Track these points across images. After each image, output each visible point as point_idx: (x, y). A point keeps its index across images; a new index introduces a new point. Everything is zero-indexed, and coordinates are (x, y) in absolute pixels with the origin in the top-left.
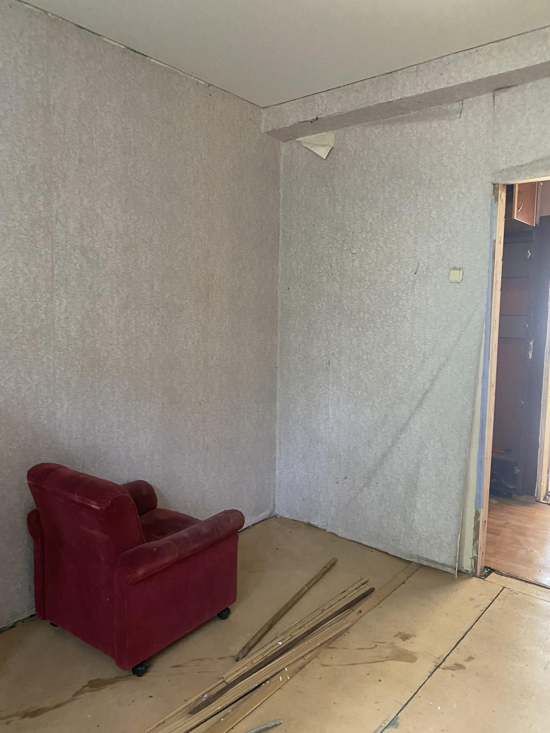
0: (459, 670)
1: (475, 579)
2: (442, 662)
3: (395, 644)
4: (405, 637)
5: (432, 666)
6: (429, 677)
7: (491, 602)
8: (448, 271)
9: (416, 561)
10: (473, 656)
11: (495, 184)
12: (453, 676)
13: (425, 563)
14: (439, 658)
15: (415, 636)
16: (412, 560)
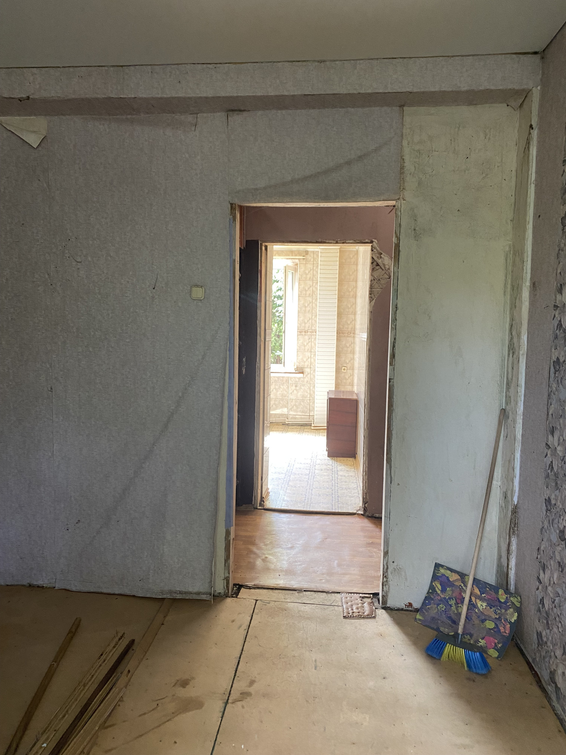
0: (246, 698)
1: (229, 600)
2: (229, 697)
3: (176, 695)
4: (184, 683)
5: (221, 704)
6: (222, 717)
7: (250, 618)
8: (189, 288)
9: (169, 596)
10: (253, 679)
11: (232, 204)
12: (243, 707)
13: (179, 596)
14: (224, 693)
15: (193, 678)
16: (164, 596)
